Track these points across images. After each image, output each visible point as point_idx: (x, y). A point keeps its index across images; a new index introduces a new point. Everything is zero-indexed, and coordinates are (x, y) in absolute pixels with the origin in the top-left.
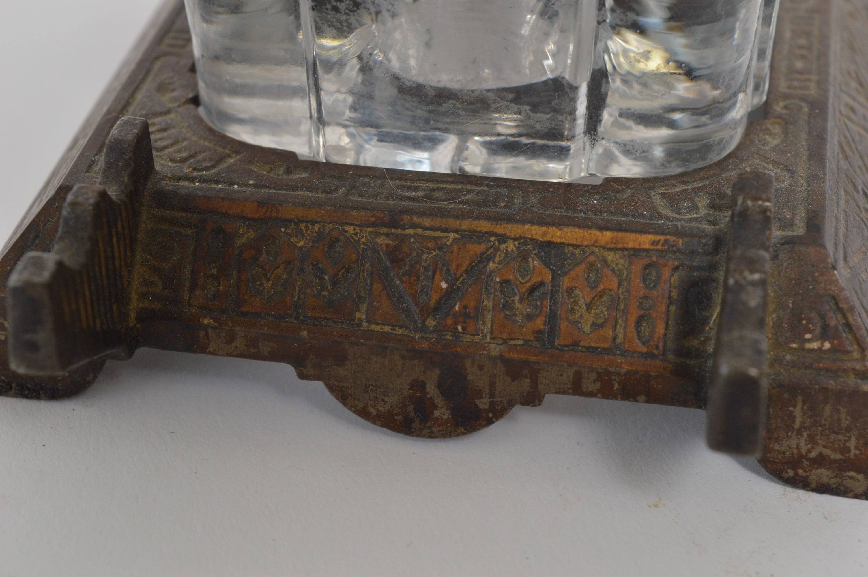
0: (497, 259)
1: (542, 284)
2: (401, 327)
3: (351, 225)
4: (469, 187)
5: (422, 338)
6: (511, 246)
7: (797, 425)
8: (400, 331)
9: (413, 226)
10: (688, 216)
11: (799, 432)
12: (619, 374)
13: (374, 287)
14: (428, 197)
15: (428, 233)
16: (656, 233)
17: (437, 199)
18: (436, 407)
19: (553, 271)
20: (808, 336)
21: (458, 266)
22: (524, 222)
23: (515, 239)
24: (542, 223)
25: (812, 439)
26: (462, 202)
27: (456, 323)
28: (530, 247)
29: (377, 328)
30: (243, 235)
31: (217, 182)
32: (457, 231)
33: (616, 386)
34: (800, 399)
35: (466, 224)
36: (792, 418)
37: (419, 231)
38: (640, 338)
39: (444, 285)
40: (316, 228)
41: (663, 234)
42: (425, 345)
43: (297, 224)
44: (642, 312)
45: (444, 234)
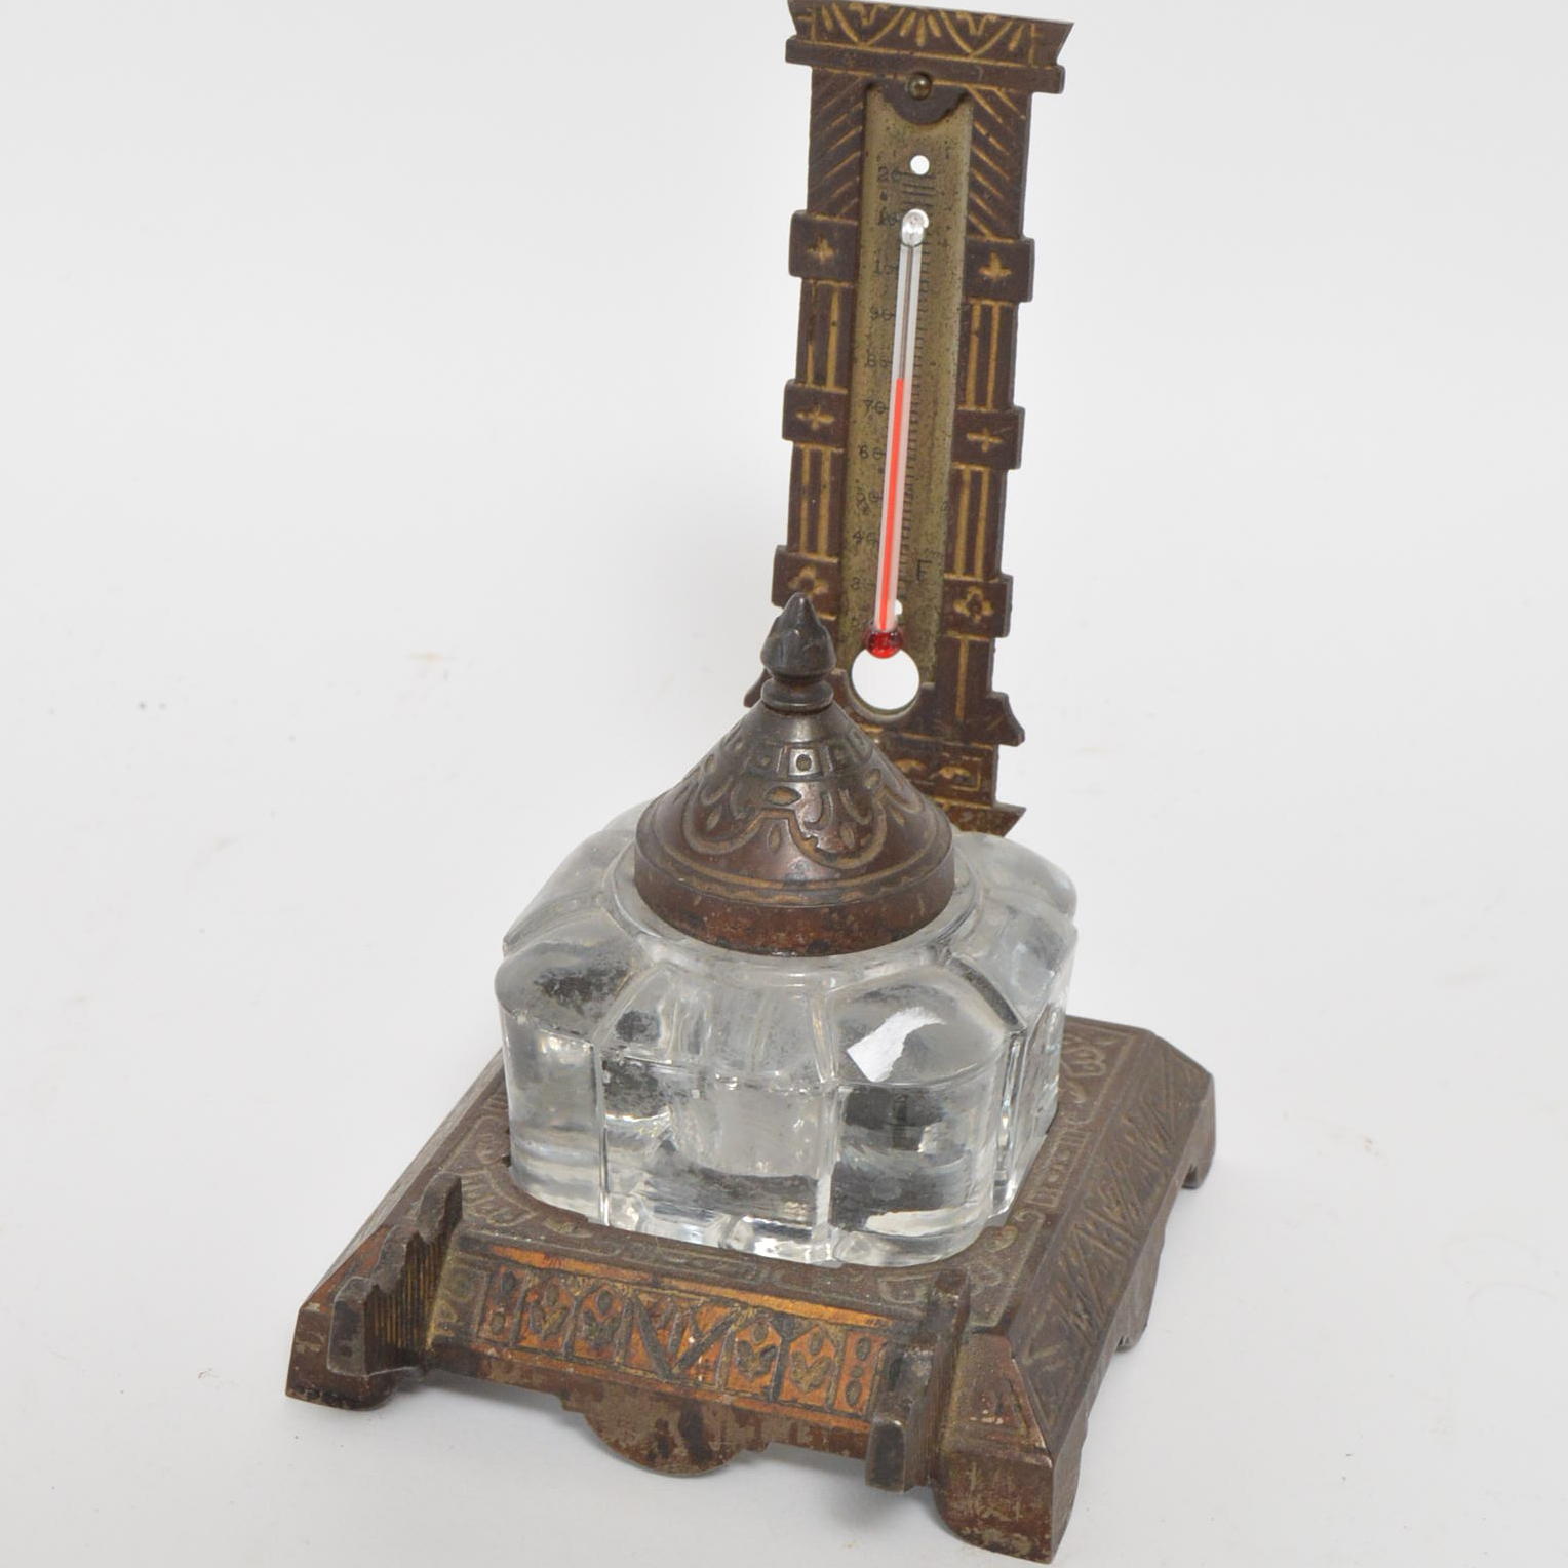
0: (738, 1323)
1: (773, 1347)
2: (651, 1372)
3: (620, 1281)
4: (725, 1259)
5: (668, 1383)
6: (751, 1313)
7: (972, 1488)
8: (650, 1376)
9: (672, 1288)
10: (903, 1302)
11: (974, 1494)
12: (828, 1430)
13: (633, 1336)
14: (688, 1265)
15: (683, 1295)
16: (871, 1313)
17: (695, 1268)
18: (675, 1446)
19: (783, 1337)
20: (985, 1412)
21: (705, 1325)
22: (765, 1293)
23: (755, 1307)
24: (780, 1295)
25: (984, 1501)
26: (715, 1272)
27: (697, 1374)
28: (766, 1315)
29: (633, 1371)
30: (530, 1281)
31: (513, 1234)
32: (707, 1296)
33: (825, 1441)
34: (974, 1464)
35: (716, 1291)
36: (968, 1480)
37: (676, 1292)
38: (848, 1400)
39: (691, 1340)
40: (592, 1281)
41: (876, 1314)
42: (669, 1389)
43: (575, 1276)
44: (852, 1379)
45: (697, 1297)
